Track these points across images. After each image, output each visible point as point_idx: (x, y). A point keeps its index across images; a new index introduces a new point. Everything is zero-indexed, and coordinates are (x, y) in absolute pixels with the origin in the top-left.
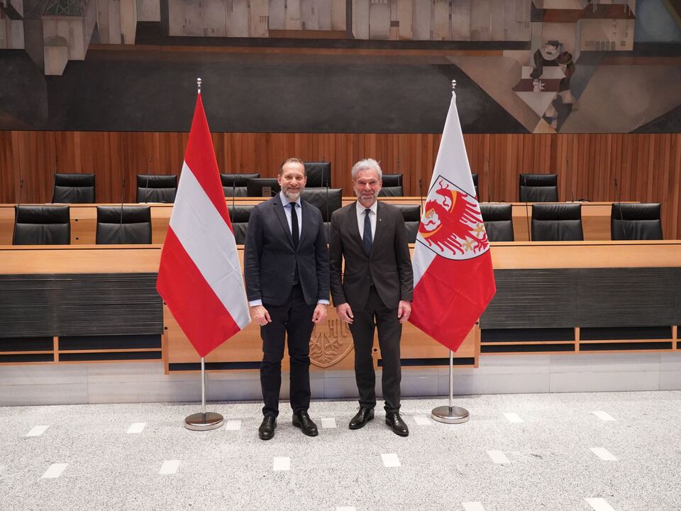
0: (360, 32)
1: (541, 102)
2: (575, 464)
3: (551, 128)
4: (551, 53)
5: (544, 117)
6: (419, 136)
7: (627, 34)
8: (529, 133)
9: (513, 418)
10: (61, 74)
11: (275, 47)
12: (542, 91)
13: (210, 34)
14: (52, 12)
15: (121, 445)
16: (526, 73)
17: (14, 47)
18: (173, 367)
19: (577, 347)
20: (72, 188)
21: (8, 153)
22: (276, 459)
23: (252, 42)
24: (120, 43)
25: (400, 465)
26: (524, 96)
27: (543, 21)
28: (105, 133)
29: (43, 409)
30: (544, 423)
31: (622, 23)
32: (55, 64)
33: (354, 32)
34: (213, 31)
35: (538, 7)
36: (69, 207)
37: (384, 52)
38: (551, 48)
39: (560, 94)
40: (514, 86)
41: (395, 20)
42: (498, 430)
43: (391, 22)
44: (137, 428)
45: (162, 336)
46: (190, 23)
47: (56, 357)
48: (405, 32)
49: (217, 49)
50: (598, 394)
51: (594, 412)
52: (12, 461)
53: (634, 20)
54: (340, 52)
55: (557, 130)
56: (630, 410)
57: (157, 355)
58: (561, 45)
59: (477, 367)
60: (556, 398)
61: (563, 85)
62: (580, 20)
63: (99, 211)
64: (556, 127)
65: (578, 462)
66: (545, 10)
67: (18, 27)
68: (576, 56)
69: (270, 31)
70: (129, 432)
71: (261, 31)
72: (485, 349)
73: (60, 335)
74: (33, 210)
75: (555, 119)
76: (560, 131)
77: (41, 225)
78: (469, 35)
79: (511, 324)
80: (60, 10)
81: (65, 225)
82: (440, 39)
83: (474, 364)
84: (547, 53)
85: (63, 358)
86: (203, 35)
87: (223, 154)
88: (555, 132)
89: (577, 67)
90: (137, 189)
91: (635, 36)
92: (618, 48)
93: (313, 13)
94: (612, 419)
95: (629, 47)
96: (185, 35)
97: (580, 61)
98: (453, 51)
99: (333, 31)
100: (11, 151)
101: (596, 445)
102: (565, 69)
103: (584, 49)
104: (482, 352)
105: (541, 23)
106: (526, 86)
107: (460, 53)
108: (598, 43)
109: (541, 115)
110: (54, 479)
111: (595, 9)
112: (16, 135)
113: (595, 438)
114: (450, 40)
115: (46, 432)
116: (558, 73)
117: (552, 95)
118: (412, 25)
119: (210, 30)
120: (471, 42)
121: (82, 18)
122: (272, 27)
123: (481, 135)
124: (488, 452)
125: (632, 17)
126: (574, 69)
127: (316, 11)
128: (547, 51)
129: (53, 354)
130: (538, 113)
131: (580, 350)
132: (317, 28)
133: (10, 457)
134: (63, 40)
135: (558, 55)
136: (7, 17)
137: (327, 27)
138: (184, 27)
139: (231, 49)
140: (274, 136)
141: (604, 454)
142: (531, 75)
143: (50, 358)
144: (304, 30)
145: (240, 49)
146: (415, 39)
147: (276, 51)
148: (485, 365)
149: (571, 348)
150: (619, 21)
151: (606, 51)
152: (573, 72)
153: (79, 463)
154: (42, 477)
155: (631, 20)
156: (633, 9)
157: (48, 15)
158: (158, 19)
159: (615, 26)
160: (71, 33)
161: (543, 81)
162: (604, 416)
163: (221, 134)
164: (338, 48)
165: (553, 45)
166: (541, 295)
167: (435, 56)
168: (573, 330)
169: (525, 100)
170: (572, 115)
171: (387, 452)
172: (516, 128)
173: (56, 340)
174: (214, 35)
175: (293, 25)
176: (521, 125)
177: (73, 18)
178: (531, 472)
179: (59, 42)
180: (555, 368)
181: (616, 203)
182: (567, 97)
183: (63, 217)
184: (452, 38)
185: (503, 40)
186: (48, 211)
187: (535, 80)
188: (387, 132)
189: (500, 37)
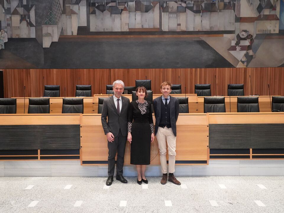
0: (165, 28)
1: (240, 55)
2: (246, 207)
3: (244, 65)
4: (244, 35)
5: (241, 61)
6: (189, 69)
7: (276, 26)
8: (235, 67)
9: (222, 186)
10: (49, 47)
11: (131, 35)
12: (240, 50)
13: (106, 31)
14: (46, 24)
15: (61, 194)
16: (233, 43)
17: (31, 37)
18: (84, 162)
19: (251, 157)
20: (51, 91)
21: (29, 77)
22: (121, 201)
23: (123, 33)
24: (71, 35)
25: (172, 205)
26: (232, 52)
27: (240, 22)
28: (65, 69)
29: (33, 178)
30: (236, 189)
31: (274, 22)
32: (47, 43)
33: (163, 29)
34: (107, 29)
35: (238, 16)
36: (49, 99)
37: (175, 36)
38: (244, 33)
39: (248, 51)
40: (228, 48)
41: (179, 23)
42: (216, 192)
43: (178, 24)
44: (68, 187)
45: (80, 150)
46: (98, 27)
47: (39, 158)
48: (183, 28)
49: (108, 36)
50: (260, 177)
51: (258, 185)
52: (17, 199)
53: (279, 21)
54: (157, 36)
55: (247, 66)
56: (274, 184)
57: (78, 158)
58: (248, 31)
59: (208, 165)
60: (242, 178)
61: (249, 48)
62: (256, 21)
63: (64, 100)
64: (246, 65)
65: (248, 207)
66: (241, 18)
67: (33, 29)
68: (254, 36)
69: (129, 29)
70: (65, 188)
71: (126, 29)
72: (211, 157)
73: (41, 149)
74: (35, 100)
75: (246, 62)
76: (248, 67)
77: (38, 106)
78: (209, 28)
79: (223, 147)
80: (49, 23)
81: (48, 105)
82: (198, 30)
83: (207, 163)
84: (242, 35)
85: (42, 158)
86: (103, 31)
87: (111, 77)
88: (246, 67)
89: (255, 40)
90: (76, 91)
91: (279, 27)
92: (272, 32)
93: (146, 22)
94: (265, 188)
95: (277, 32)
96: (96, 31)
97: (256, 38)
98: (203, 35)
99: (154, 28)
100: (30, 76)
101: (257, 199)
102: (250, 41)
103: (257, 33)
104: (210, 158)
105: (239, 23)
106: (233, 48)
107: (206, 36)
108: (264, 30)
109: (240, 60)
110: (32, 207)
111: (262, 17)
112: (32, 71)
113: (257, 196)
114: (202, 30)
115: (33, 188)
116: (247, 43)
117: (244, 52)
118: (186, 25)
119: (106, 29)
120: (210, 31)
121: (57, 26)
122: (130, 27)
123: (215, 69)
124: (210, 201)
125: (278, 19)
126: (253, 41)
127: (147, 20)
128: (242, 34)
129: (38, 157)
130: (238, 59)
131: (252, 158)
132: (147, 27)
133: (17, 198)
134: (50, 34)
135: (246, 35)
136: (29, 26)
137: (152, 27)
138: (96, 28)
139: (114, 36)
140: (131, 70)
141: (260, 203)
142: (235, 44)
143: (36, 158)
144: (143, 28)
145: (118, 36)
146: (187, 31)
147: (132, 36)
148: (212, 164)
149: (248, 157)
150: (272, 21)
151: (267, 34)
152: (253, 43)
153: (43, 201)
154: (28, 206)
155: (277, 21)
156: (278, 16)
157: (44, 25)
158: (85, 25)
159: (271, 23)
160: (53, 31)
161: (240, 46)
162: (262, 187)
163: (110, 69)
164: (156, 35)
165: (244, 32)
166: (235, 135)
167: (195, 37)
168: (249, 150)
169: (233, 54)
170: (253, 60)
171: (167, 200)
172: (229, 65)
173: (39, 151)
174: (107, 31)
175: (138, 26)
176: (231, 64)
177: (54, 25)
178: (227, 210)
179: (48, 35)
180: (242, 165)
181: (274, 96)
182: (251, 53)
183: (47, 102)
184: (202, 29)
185: (223, 30)
186: (41, 100)
187: (237, 46)
188: (176, 68)
189: (222, 29)
